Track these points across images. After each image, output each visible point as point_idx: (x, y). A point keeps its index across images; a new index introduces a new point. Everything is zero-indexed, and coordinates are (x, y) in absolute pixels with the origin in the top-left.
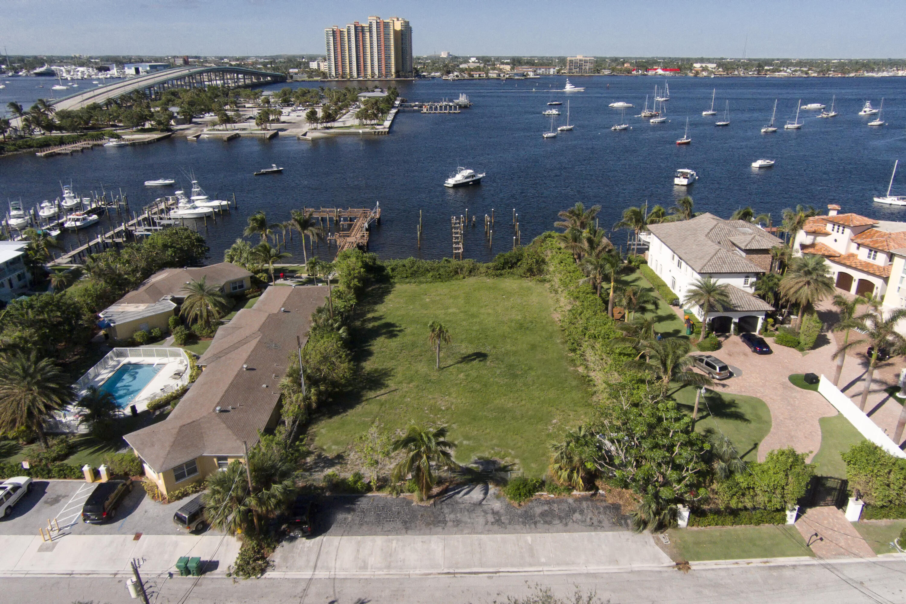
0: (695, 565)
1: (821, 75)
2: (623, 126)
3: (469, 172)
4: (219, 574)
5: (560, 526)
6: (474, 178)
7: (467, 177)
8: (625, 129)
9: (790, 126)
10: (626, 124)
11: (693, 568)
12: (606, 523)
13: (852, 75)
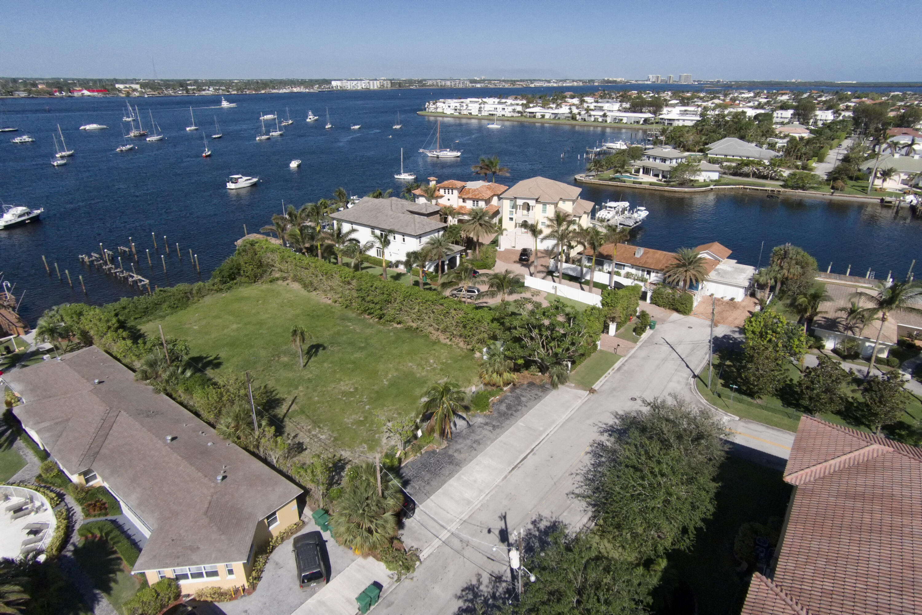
0: (596, 386)
1: (240, 93)
2: (128, 147)
3: (20, 209)
4: (389, 588)
5: (524, 408)
6: (31, 216)
7: (20, 216)
8: (131, 149)
9: (274, 134)
10: (130, 144)
11: (596, 389)
12: (540, 394)
13: (263, 92)
